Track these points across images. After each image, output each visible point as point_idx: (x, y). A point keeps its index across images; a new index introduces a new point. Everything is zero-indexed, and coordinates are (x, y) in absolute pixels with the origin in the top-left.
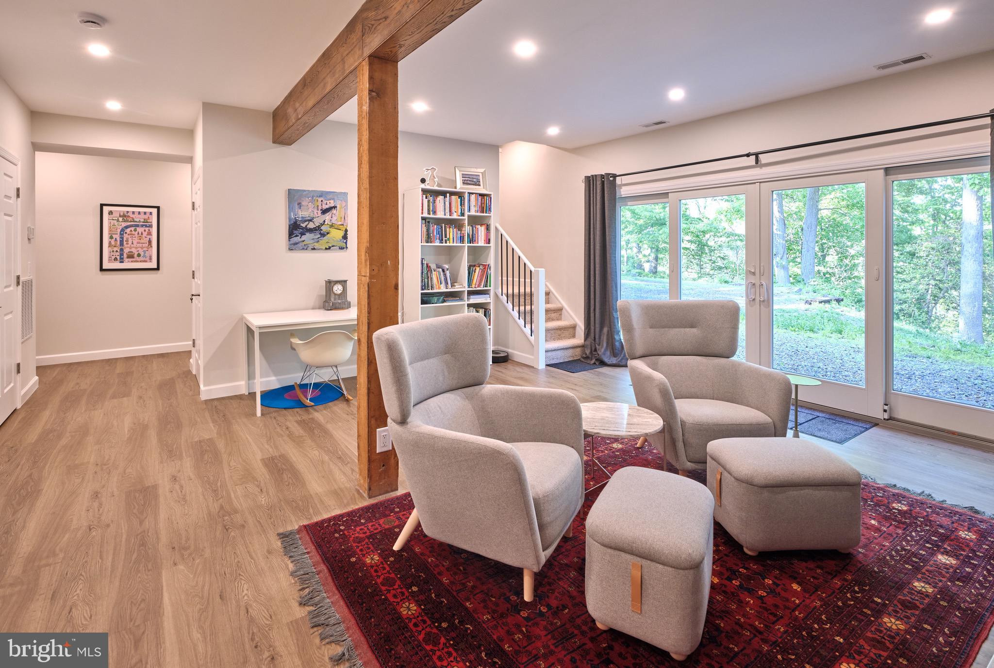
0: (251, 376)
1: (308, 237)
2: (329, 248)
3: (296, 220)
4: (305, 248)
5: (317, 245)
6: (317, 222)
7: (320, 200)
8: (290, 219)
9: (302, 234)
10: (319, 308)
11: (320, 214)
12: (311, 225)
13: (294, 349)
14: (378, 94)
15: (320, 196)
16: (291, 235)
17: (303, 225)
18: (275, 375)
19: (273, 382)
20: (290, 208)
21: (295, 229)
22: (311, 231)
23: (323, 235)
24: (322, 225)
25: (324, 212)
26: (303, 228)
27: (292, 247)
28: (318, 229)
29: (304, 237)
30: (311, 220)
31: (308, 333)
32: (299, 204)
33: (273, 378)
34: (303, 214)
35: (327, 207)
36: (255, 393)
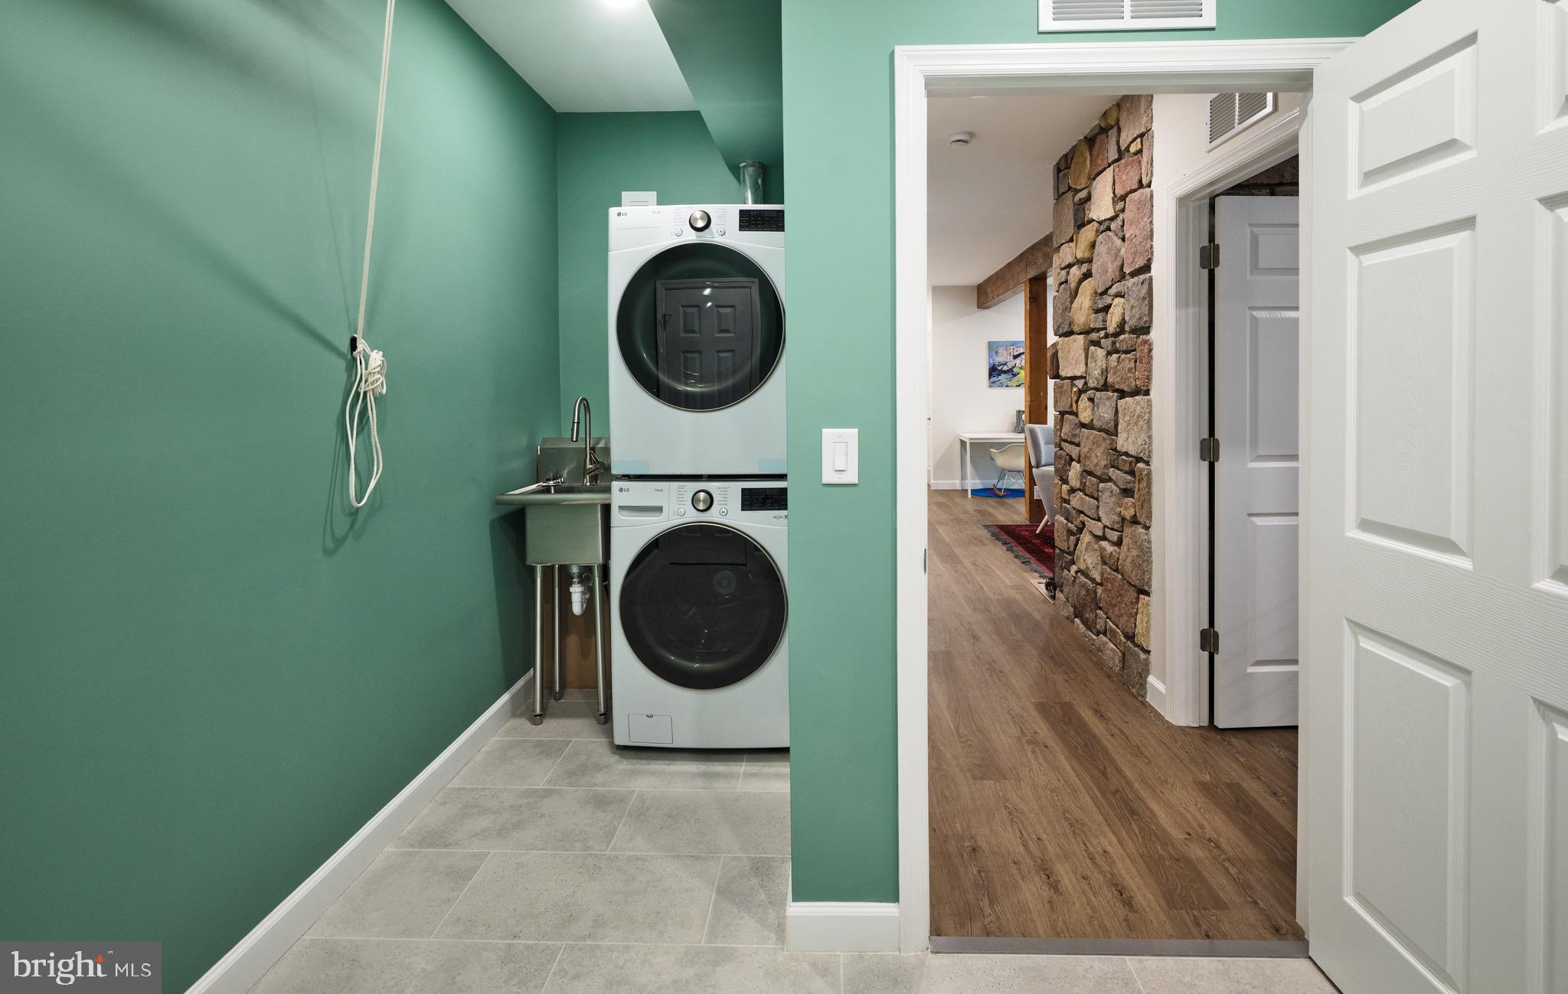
0: (963, 477)
1: (1003, 377)
2: (1020, 385)
3: (994, 365)
4: (1001, 386)
5: (1009, 383)
6: (1010, 365)
7: (1012, 348)
8: (990, 364)
9: (999, 375)
10: (1012, 432)
11: (1012, 359)
12: (1005, 368)
13: (993, 459)
14: (1034, 299)
15: (1012, 345)
16: (990, 376)
17: (999, 368)
18: (980, 480)
19: (978, 484)
20: (990, 356)
21: (994, 371)
22: (1005, 372)
23: (1015, 375)
24: (1013, 367)
25: (1015, 357)
26: (999, 370)
27: (992, 385)
28: (1010, 371)
29: (1000, 377)
30: (1005, 364)
31: (1001, 446)
32: (996, 352)
33: (978, 481)
34: (999, 359)
35: (1018, 353)
36: (967, 490)
